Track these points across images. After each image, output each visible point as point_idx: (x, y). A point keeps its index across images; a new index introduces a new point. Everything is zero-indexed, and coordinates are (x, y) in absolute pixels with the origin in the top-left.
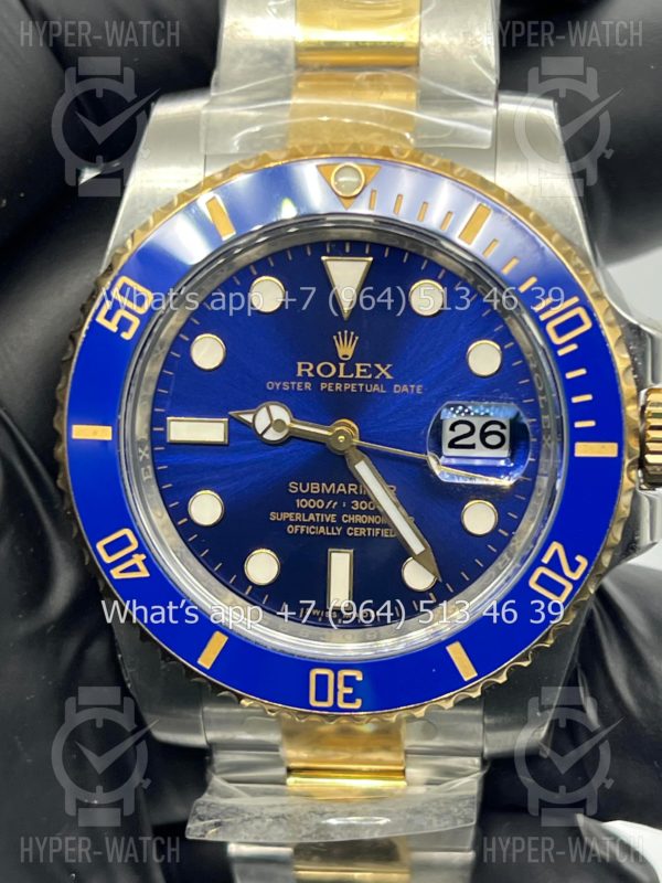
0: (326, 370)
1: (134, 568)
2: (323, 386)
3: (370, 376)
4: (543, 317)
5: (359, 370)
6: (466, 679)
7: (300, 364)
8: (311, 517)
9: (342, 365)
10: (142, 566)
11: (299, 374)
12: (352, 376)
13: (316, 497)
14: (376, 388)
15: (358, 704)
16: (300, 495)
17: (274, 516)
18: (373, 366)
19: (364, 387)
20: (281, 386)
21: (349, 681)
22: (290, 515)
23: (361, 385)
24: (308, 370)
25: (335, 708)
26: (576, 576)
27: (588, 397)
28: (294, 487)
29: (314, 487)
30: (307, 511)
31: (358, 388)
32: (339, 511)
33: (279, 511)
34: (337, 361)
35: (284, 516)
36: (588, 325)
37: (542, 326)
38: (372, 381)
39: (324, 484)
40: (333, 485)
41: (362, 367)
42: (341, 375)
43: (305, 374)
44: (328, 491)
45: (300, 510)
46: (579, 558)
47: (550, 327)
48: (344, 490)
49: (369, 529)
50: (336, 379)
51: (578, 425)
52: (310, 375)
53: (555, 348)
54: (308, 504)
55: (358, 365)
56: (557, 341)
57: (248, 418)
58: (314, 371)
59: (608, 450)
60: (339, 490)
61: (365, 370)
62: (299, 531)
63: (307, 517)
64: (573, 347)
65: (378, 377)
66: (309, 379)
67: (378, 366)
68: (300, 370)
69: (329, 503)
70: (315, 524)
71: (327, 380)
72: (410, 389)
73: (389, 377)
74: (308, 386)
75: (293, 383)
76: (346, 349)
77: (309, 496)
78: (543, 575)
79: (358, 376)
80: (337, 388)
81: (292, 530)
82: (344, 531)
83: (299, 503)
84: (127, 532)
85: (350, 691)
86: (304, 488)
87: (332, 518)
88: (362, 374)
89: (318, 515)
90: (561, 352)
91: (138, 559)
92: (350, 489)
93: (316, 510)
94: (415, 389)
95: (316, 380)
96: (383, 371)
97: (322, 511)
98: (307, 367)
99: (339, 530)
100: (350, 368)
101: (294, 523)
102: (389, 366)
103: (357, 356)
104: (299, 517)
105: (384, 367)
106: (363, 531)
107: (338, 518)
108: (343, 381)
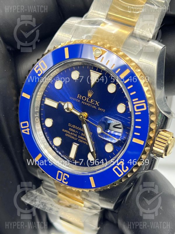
0: (84, 98)
1: (26, 131)
2: (82, 102)
3: (93, 104)
4: (134, 103)
5: (91, 101)
6: (93, 187)
7: (79, 95)
8: (71, 133)
9: (88, 98)
10: (28, 131)
11: (78, 97)
12: (89, 102)
13: (74, 129)
14: (94, 107)
15: (67, 183)
16: (70, 127)
17: (63, 130)
18: (95, 101)
19: (91, 106)
20: (73, 99)
21: (66, 177)
22: (67, 131)
23: (91, 105)
24: (80, 97)
25: (61, 182)
26: (125, 171)
27: (140, 127)
28: (70, 125)
29: (74, 126)
30: (71, 132)
31: (90, 105)
32: (78, 134)
33: (65, 129)
34: (87, 97)
35: (66, 131)
36: (145, 109)
37: (134, 105)
38: (94, 105)
39: (76, 127)
40: (78, 127)
41: (92, 101)
42: (87, 101)
43: (79, 97)
44: (77, 129)
45: (69, 131)
46: (127, 167)
47: (135, 106)
48: (80, 129)
49: (84, 141)
50: (86, 101)
51: (135, 133)
52: (80, 98)
53: (135, 112)
54: (71, 130)
55: (92, 100)
56: (136, 110)
57: (63, 104)
58: (81, 98)
59: (141, 142)
60: (79, 129)
61: (93, 102)
62: (68, 136)
63: (70, 133)
64: (140, 113)
65: (95, 104)
66: (80, 99)
67: (96, 102)
68: (78, 96)
69: (76, 131)
70: (72, 135)
71: (84, 101)
72: (102, 110)
73: (98, 105)
74: (79, 101)
75: (76, 99)
76: (90, 95)
77: (72, 128)
78: (116, 168)
79: (91, 102)
80: (85, 104)
81: (66, 135)
82: (78, 140)
83: (70, 129)
84: (27, 122)
85: (66, 179)
86: (72, 126)
87: (76, 135)
88: (92, 102)
89: (73, 133)
90: (136, 114)
91: (28, 130)
92: (82, 130)
93: (73, 132)
94: (103, 110)
95: (81, 100)
96: (97, 103)
97: (74, 133)
98: (80, 96)
99: (77, 139)
100: (90, 100)
101: (67, 134)
102: (99, 102)
103: (92, 98)
104: (69, 132)
105: (98, 102)
106: (82, 141)
107: (77, 136)
108: (87, 102)
